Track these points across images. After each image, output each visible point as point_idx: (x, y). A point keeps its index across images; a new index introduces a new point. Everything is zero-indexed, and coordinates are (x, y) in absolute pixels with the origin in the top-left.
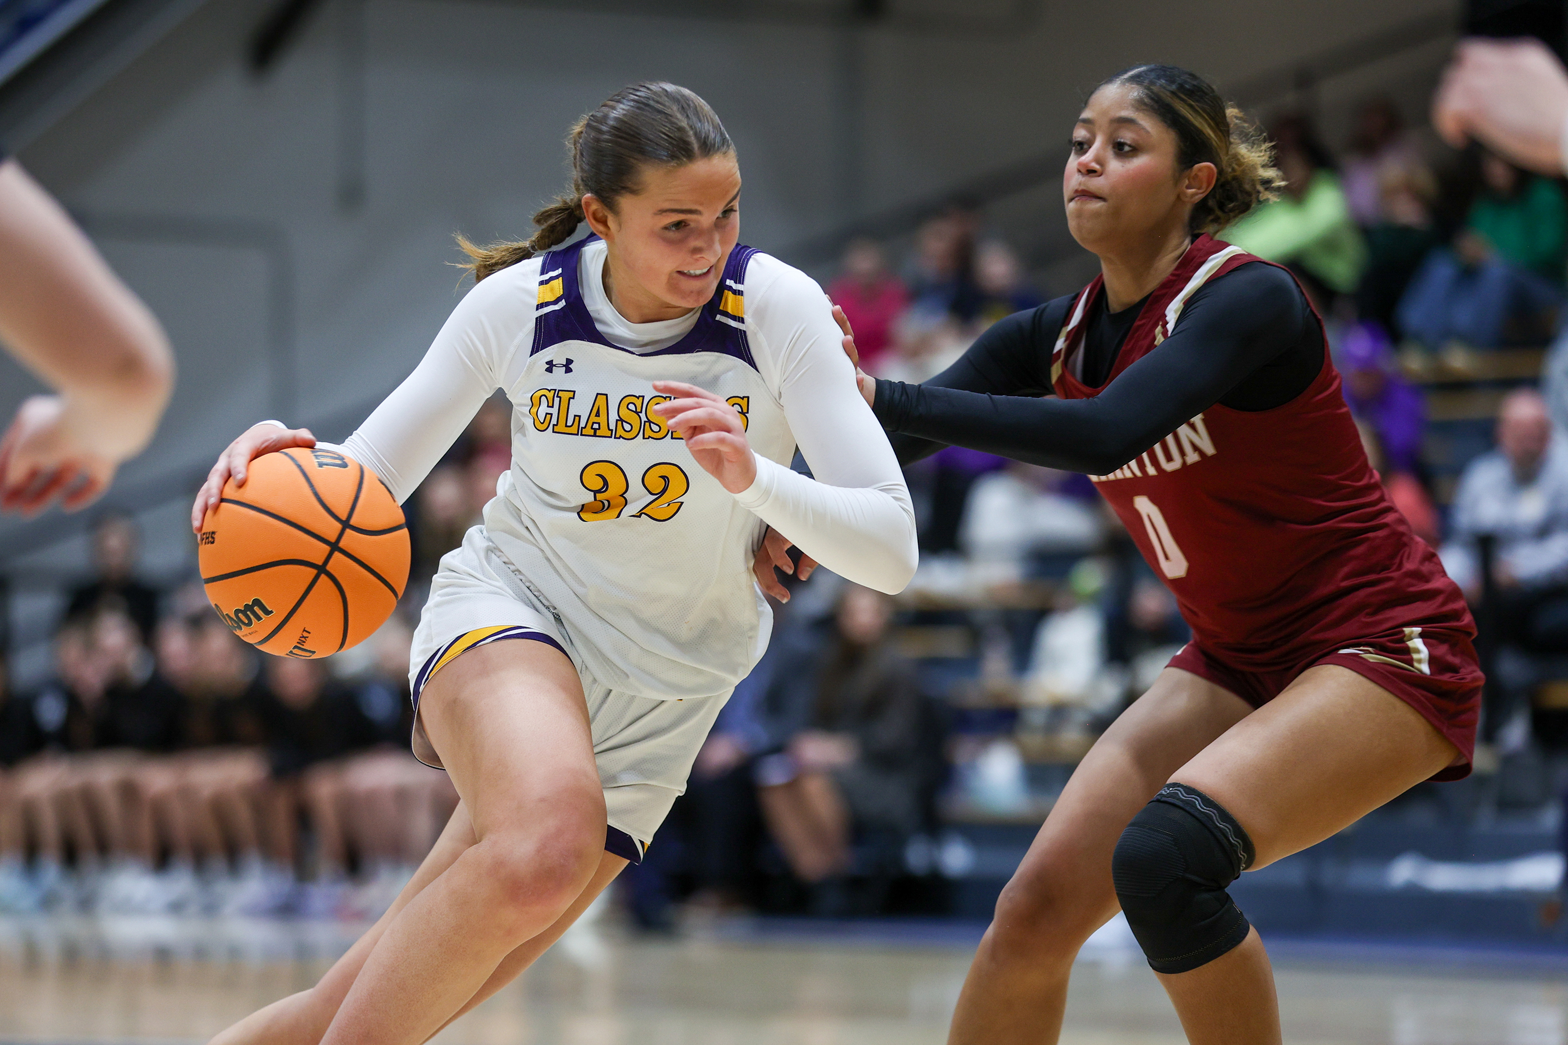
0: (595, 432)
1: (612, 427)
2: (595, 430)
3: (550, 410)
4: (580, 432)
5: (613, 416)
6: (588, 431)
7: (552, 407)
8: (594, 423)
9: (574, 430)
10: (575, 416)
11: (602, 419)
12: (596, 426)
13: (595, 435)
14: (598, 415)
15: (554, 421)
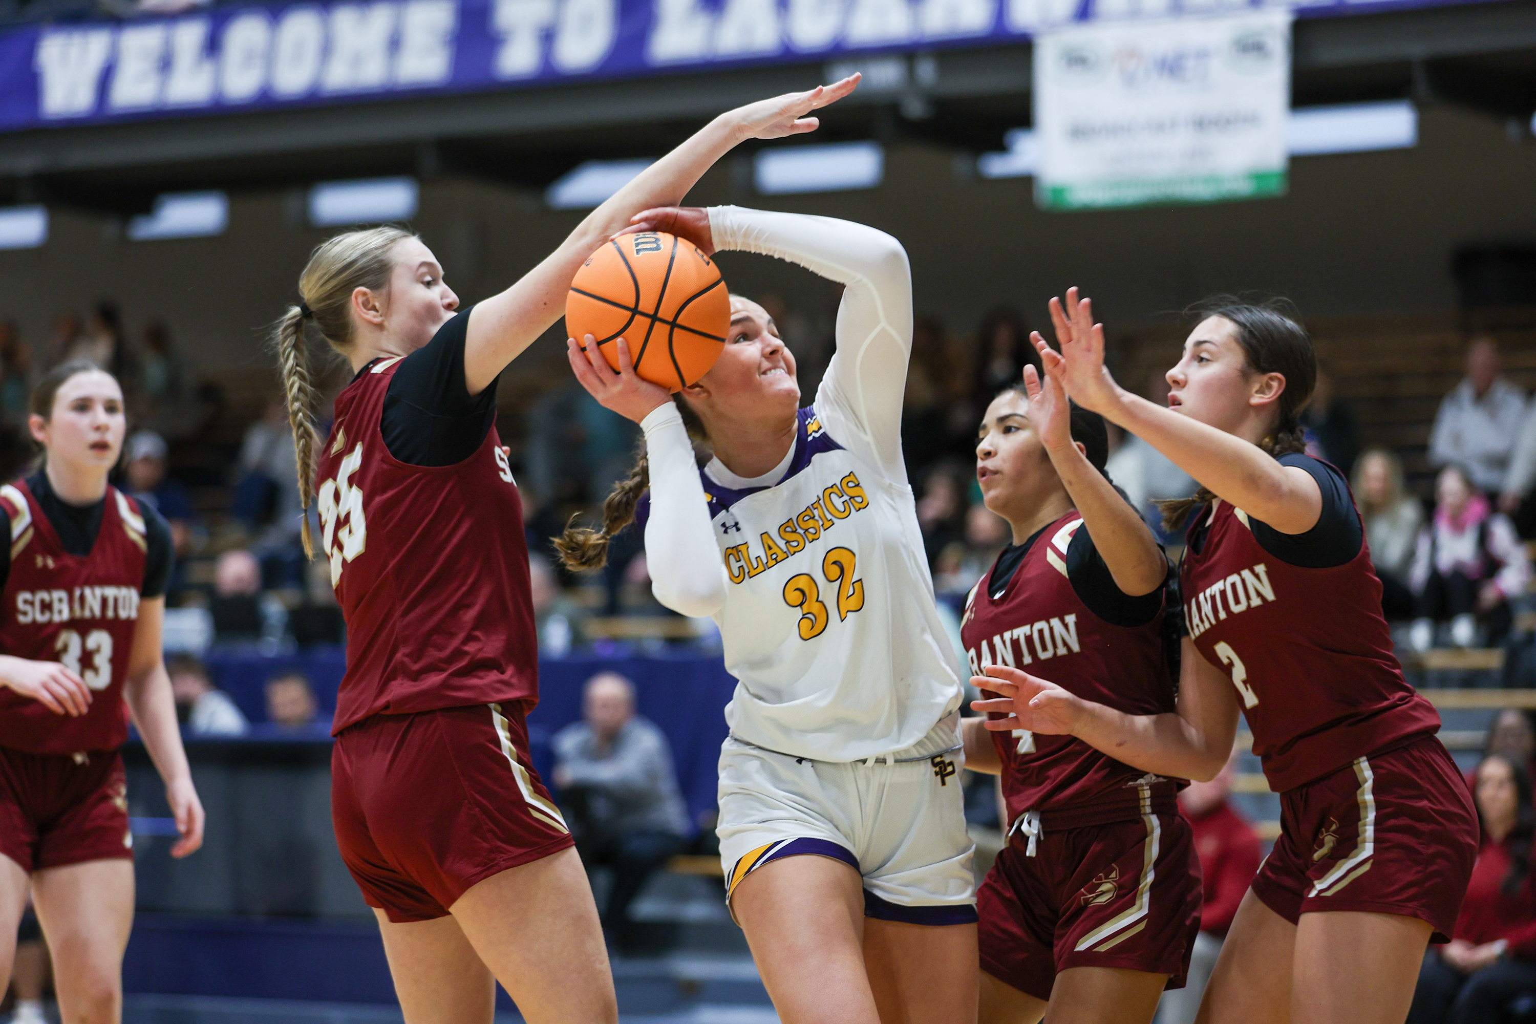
0: (776, 561)
1: (785, 550)
2: (775, 559)
3: (739, 564)
4: (767, 567)
5: (782, 543)
6: (771, 563)
7: (740, 561)
8: (772, 555)
9: (761, 568)
10: (756, 558)
11: (775, 549)
12: (774, 556)
13: (777, 563)
14: (770, 548)
15: (747, 571)
